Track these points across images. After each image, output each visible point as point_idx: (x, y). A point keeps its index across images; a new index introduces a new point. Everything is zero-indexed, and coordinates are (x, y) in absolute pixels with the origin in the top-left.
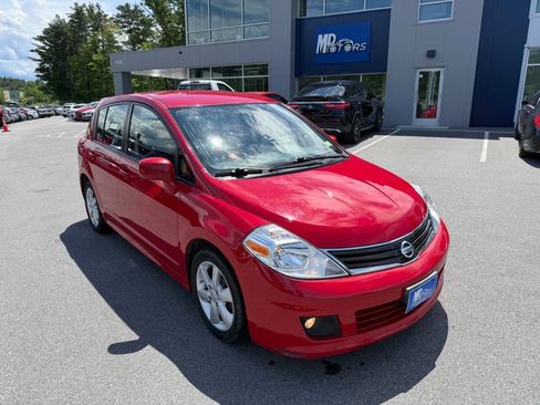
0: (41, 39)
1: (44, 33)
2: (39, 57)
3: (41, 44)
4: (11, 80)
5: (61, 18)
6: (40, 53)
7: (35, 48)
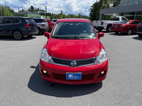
0: (92, 6)
1: (93, 5)
2: (91, 11)
3: (92, 8)
4: (85, 16)
5: (98, 1)
6: (91, 10)
7: (90, 9)
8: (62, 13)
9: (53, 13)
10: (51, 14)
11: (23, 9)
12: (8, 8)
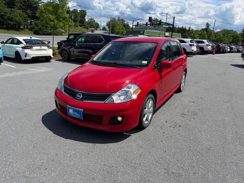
8: (208, 26)
9: (190, 28)
10: (186, 29)
11: (138, 23)
12: (123, 20)
